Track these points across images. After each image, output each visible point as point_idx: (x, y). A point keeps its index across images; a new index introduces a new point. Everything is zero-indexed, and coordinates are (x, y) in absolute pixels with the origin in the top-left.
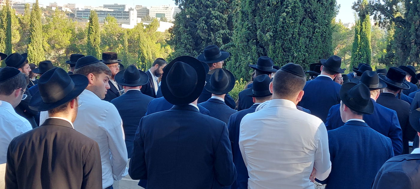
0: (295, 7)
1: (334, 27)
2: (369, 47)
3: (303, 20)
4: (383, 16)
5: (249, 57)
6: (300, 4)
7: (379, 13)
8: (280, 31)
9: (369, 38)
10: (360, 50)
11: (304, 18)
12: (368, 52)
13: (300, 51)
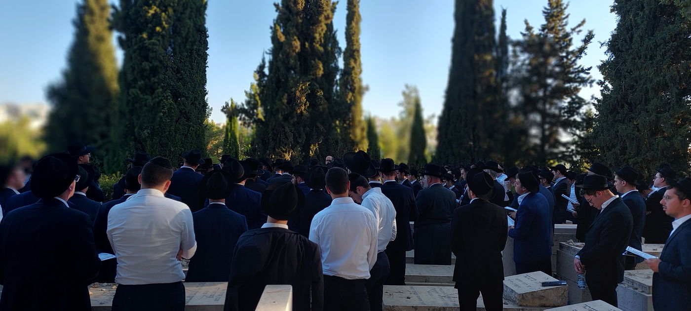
0: (171, 108)
1: (207, 126)
2: (237, 142)
3: (179, 119)
4: (246, 118)
5: (127, 153)
6: (176, 106)
7: (243, 116)
8: (158, 129)
9: (237, 135)
10: (230, 145)
11: (179, 118)
12: (237, 147)
13: (177, 146)
